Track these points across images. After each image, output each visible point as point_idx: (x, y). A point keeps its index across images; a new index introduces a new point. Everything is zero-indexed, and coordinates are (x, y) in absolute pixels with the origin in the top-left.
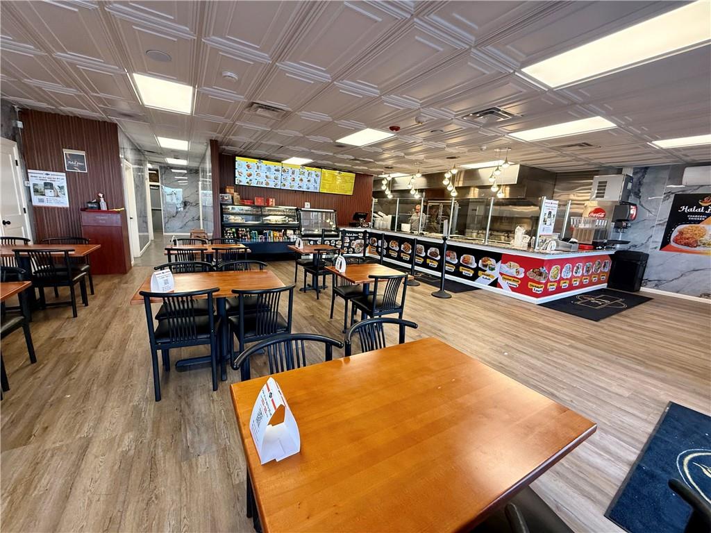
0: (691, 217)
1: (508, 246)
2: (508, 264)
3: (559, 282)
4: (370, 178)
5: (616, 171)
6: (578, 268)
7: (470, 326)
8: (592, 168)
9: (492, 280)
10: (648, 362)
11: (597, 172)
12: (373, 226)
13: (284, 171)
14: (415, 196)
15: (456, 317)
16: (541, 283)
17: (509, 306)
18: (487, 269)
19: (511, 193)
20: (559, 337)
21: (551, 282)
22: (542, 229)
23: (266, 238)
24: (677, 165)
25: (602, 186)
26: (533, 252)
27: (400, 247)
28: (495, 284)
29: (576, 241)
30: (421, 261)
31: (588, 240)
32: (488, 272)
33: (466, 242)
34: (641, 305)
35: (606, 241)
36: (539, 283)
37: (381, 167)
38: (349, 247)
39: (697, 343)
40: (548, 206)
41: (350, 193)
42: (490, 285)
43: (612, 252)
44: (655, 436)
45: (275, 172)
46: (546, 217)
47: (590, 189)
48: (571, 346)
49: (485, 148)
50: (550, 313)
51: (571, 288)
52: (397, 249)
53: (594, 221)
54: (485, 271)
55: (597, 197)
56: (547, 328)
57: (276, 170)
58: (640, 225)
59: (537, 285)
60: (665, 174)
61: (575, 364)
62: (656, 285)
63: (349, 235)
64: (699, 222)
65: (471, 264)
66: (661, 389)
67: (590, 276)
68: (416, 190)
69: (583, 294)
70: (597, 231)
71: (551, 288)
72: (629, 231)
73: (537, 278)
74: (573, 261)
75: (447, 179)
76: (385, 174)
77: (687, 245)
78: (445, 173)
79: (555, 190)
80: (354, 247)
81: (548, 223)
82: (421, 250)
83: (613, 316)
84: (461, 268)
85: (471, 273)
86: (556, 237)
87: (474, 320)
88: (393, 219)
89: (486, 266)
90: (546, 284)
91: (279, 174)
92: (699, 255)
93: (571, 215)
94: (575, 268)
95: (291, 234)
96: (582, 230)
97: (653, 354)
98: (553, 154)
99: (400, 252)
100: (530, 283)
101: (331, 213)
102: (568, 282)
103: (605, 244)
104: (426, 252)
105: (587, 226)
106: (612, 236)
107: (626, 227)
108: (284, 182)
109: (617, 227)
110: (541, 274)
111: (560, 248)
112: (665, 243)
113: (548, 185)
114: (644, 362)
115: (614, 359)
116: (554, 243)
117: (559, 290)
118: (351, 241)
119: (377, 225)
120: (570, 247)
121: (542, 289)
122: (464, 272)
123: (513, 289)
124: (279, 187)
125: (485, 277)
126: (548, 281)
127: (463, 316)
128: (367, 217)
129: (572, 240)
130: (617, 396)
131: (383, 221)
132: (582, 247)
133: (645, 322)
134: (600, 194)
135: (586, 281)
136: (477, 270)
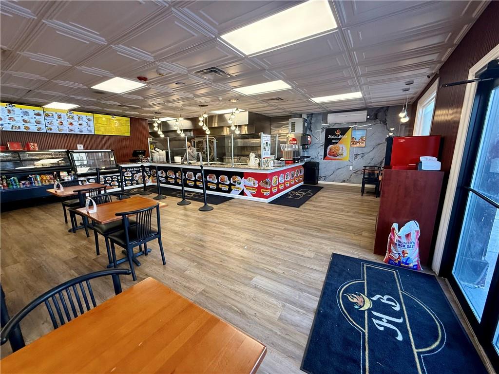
0: (334, 141)
1: (247, 167)
2: (248, 179)
3: (278, 186)
4: (144, 122)
5: (299, 116)
6: (287, 175)
7: (224, 230)
8: (287, 114)
9: (240, 191)
10: (322, 228)
11: (290, 117)
12: (152, 160)
13: (48, 115)
14: (181, 135)
15: (214, 225)
16: (268, 189)
17: (251, 208)
18: (236, 184)
19: (248, 130)
20: (279, 224)
21: (274, 187)
22: (264, 154)
23: (31, 183)
24: (324, 112)
25: (293, 124)
26: (261, 169)
27: (175, 175)
28: (242, 193)
29: (284, 159)
30: (192, 184)
31: (291, 158)
32: (237, 186)
33: (220, 167)
34: (319, 192)
35: (299, 157)
36: (267, 189)
37: (152, 112)
38: (132, 180)
39: (343, 211)
40: (265, 138)
41: (128, 134)
42: (240, 194)
43: (303, 163)
44: (326, 282)
45: (35, 116)
46: (265, 146)
47: (288, 127)
48: (285, 229)
49: (221, 99)
50: (275, 207)
51: (285, 188)
52: (174, 177)
53: (292, 146)
54: (235, 185)
55: (292, 131)
56: (272, 220)
57: (35, 114)
58: (314, 147)
59: (266, 191)
60: (320, 117)
61: (287, 242)
62: (324, 179)
63: (130, 170)
64: (337, 143)
65: (226, 181)
66: (329, 245)
67: (294, 179)
68: (181, 130)
69: (292, 190)
70: (294, 152)
71: (274, 191)
72: (310, 150)
73: (265, 186)
74: (284, 172)
75: (201, 122)
76: (156, 118)
77: (334, 156)
78: (199, 117)
79: (272, 128)
80: (137, 179)
81: (267, 150)
82: (191, 175)
83: (307, 202)
84: (220, 185)
85: (227, 188)
86: (273, 158)
87: (227, 224)
88: (167, 153)
89: (235, 182)
90: (271, 189)
91: (41, 119)
92: (340, 161)
93: (280, 143)
94: (286, 176)
95: (65, 176)
96: (287, 152)
97: (324, 223)
98: (265, 104)
99: (176, 178)
100: (262, 190)
101: (109, 152)
102: (283, 185)
103: (299, 159)
104: (195, 176)
105: (289, 149)
106: (302, 154)
107: (308, 148)
108: (50, 126)
109: (303, 149)
110: (267, 183)
111: (276, 165)
112: (325, 155)
113: (267, 124)
114: (320, 230)
115: (306, 232)
116: (272, 162)
117: (279, 191)
118: (133, 174)
119: (155, 159)
120: (281, 163)
121: (269, 192)
122: (223, 188)
123: (254, 195)
124: (44, 131)
125: (236, 189)
126: (272, 187)
127: (221, 223)
128: (145, 153)
129: (281, 159)
130: (308, 259)
131: (159, 155)
132: (287, 162)
133: (320, 202)
134: (293, 130)
135: (292, 183)
136: (230, 185)
